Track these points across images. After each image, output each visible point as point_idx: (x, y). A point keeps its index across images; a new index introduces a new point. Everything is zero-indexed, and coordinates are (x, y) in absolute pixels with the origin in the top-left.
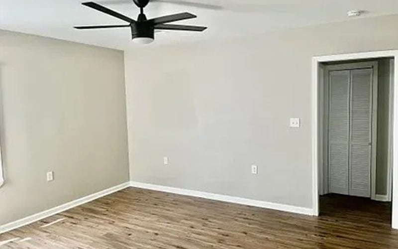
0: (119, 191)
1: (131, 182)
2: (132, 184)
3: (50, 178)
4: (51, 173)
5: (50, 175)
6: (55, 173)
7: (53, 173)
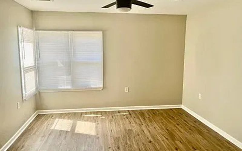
0: (171, 109)
1: (182, 105)
2: (183, 107)
3: (127, 90)
4: (127, 88)
5: (127, 89)
6: (129, 89)
7: (128, 88)
